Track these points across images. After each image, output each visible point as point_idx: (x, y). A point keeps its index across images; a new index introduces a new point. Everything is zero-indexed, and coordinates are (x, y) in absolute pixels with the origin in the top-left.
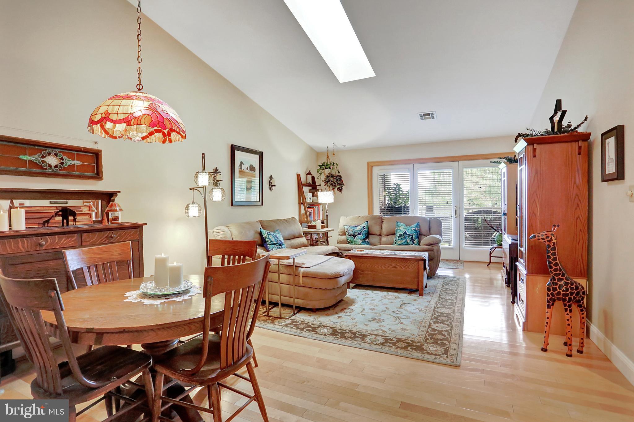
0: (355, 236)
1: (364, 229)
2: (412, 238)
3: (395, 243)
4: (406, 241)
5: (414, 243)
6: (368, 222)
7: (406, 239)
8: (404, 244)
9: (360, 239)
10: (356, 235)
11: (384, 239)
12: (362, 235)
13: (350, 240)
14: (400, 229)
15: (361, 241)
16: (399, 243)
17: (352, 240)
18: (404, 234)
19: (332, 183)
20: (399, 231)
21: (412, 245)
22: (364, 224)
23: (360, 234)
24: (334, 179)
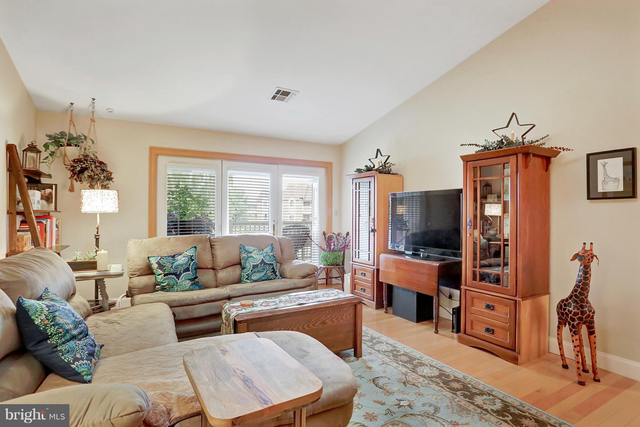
0: (178, 276)
1: (192, 260)
2: (273, 268)
3: (247, 279)
4: (265, 274)
5: (276, 276)
6: (195, 247)
7: (266, 271)
8: (263, 278)
9: (189, 280)
10: (181, 274)
11: (222, 275)
12: (190, 272)
13: (168, 284)
14: (251, 257)
15: (190, 283)
16: (254, 277)
17: (172, 283)
18: (261, 263)
19: (92, 174)
20: (252, 258)
21: (275, 279)
22: (190, 253)
23: (187, 270)
24: (96, 167)
